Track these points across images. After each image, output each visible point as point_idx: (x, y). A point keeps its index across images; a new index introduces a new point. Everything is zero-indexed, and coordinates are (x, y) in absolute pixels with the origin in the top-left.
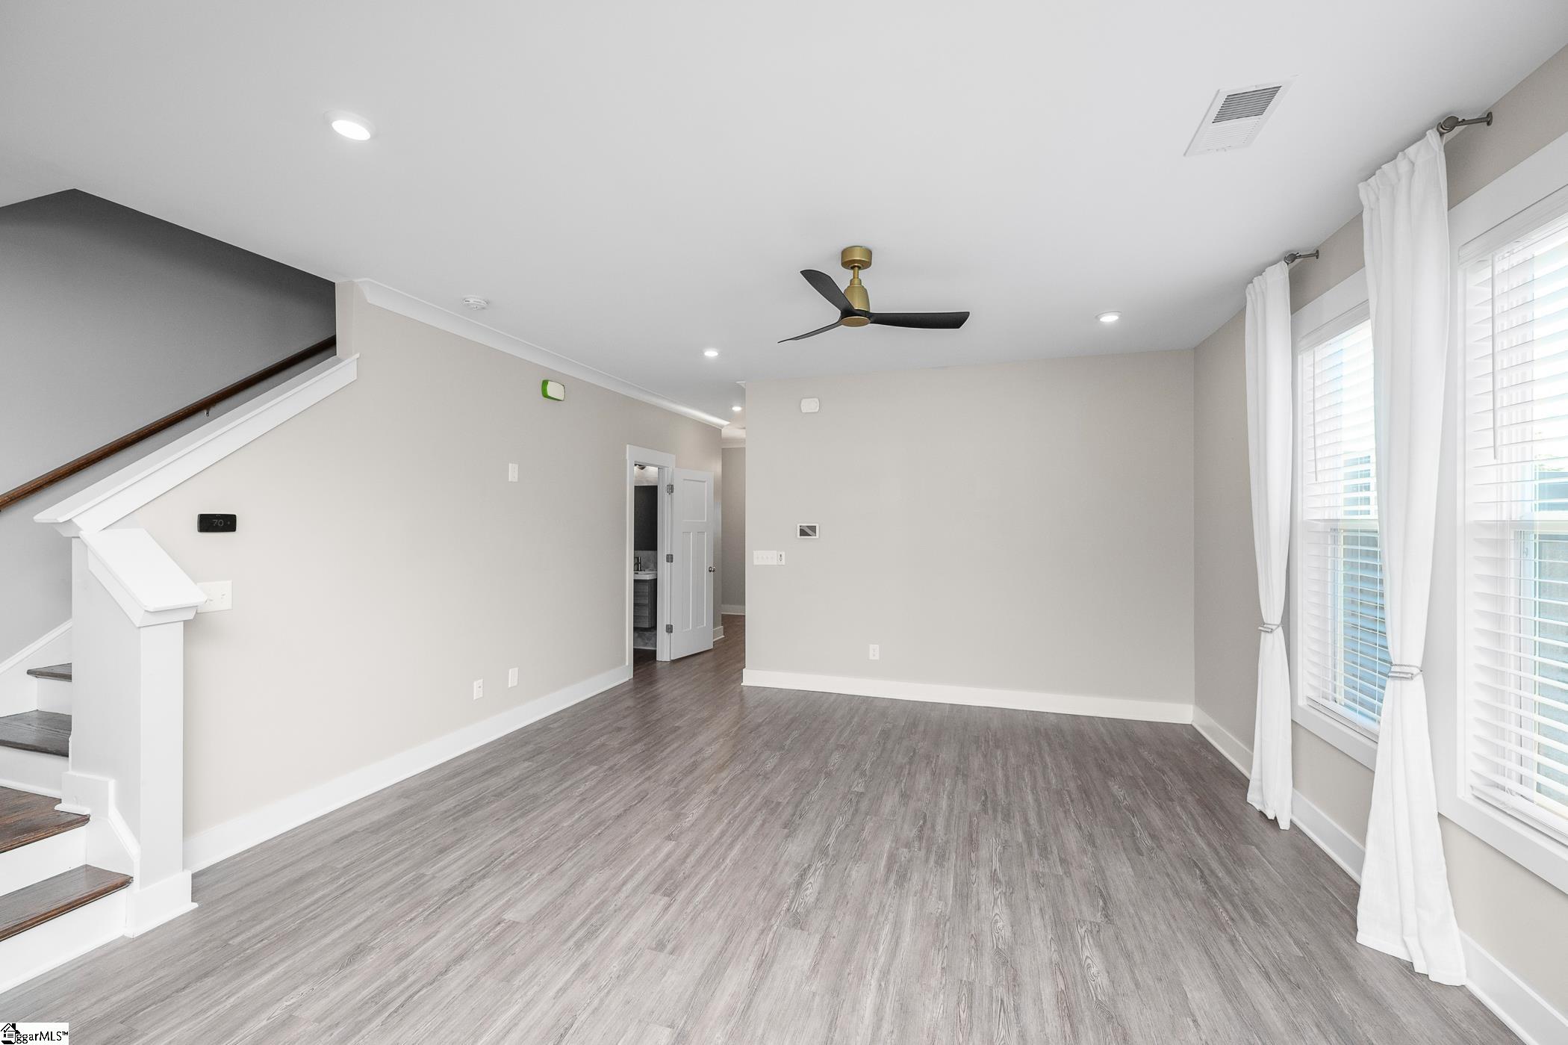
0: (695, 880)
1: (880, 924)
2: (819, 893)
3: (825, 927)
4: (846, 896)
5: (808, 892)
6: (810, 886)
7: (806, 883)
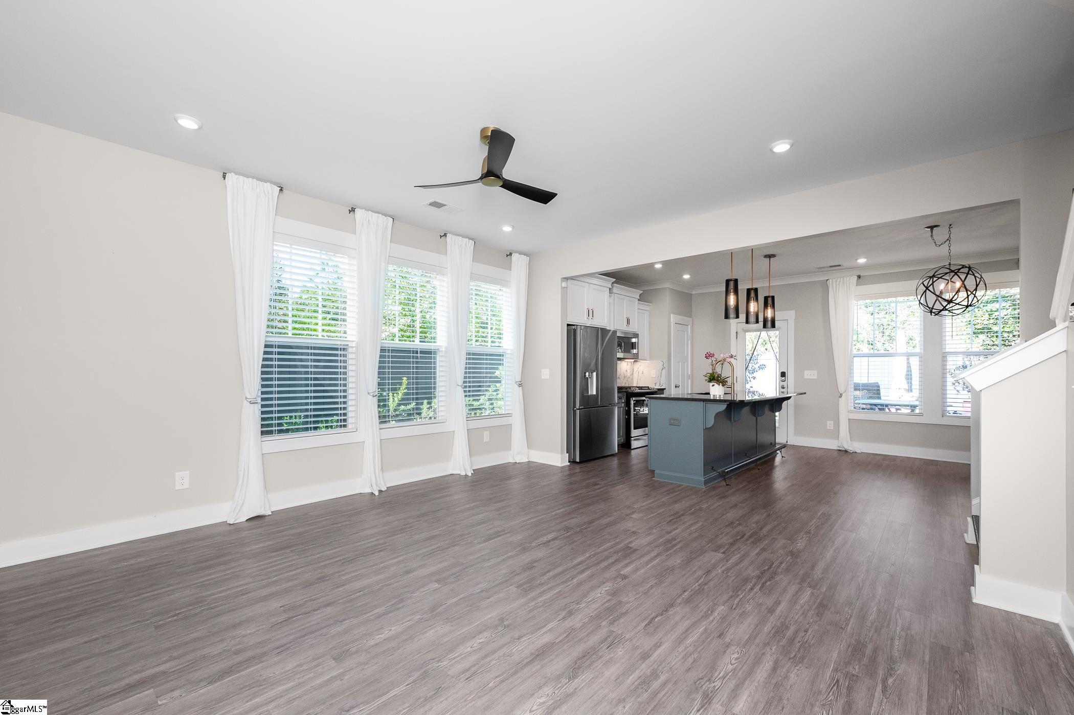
0: (545, 588)
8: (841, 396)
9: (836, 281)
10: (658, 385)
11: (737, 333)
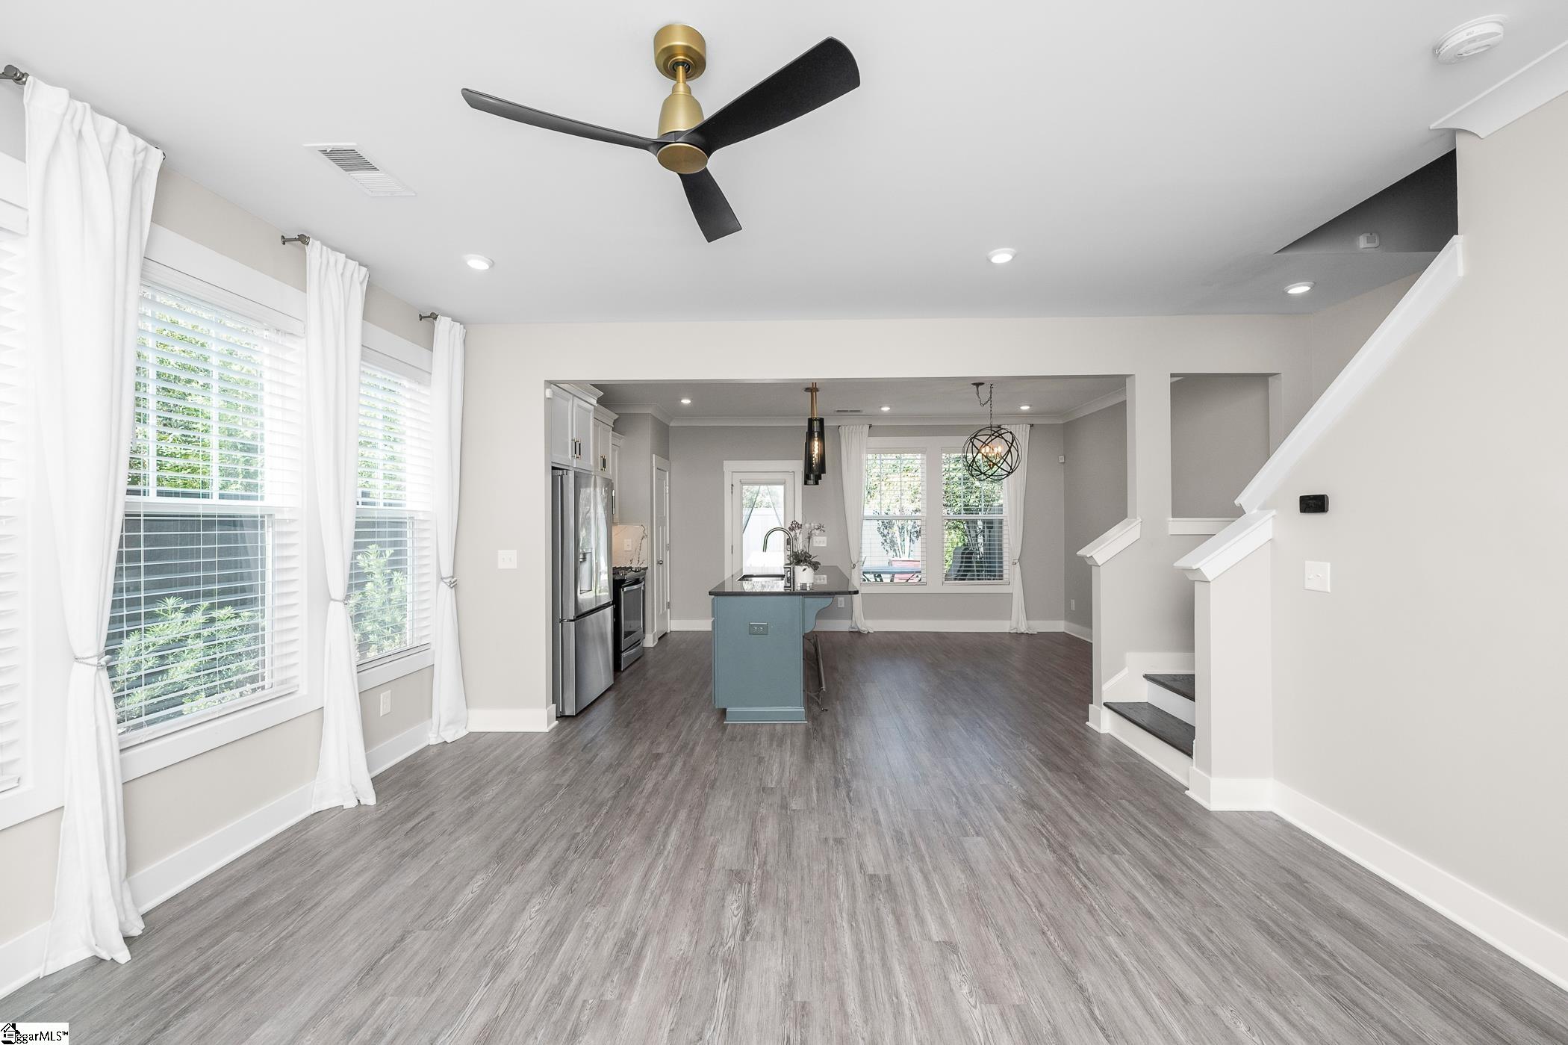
1: (660, 887)
2: (723, 906)
3: (711, 875)
4: (694, 908)
5: (736, 905)
6: (736, 913)
7: (741, 915)
8: (854, 568)
9: (849, 430)
10: (635, 562)
11: (732, 485)
